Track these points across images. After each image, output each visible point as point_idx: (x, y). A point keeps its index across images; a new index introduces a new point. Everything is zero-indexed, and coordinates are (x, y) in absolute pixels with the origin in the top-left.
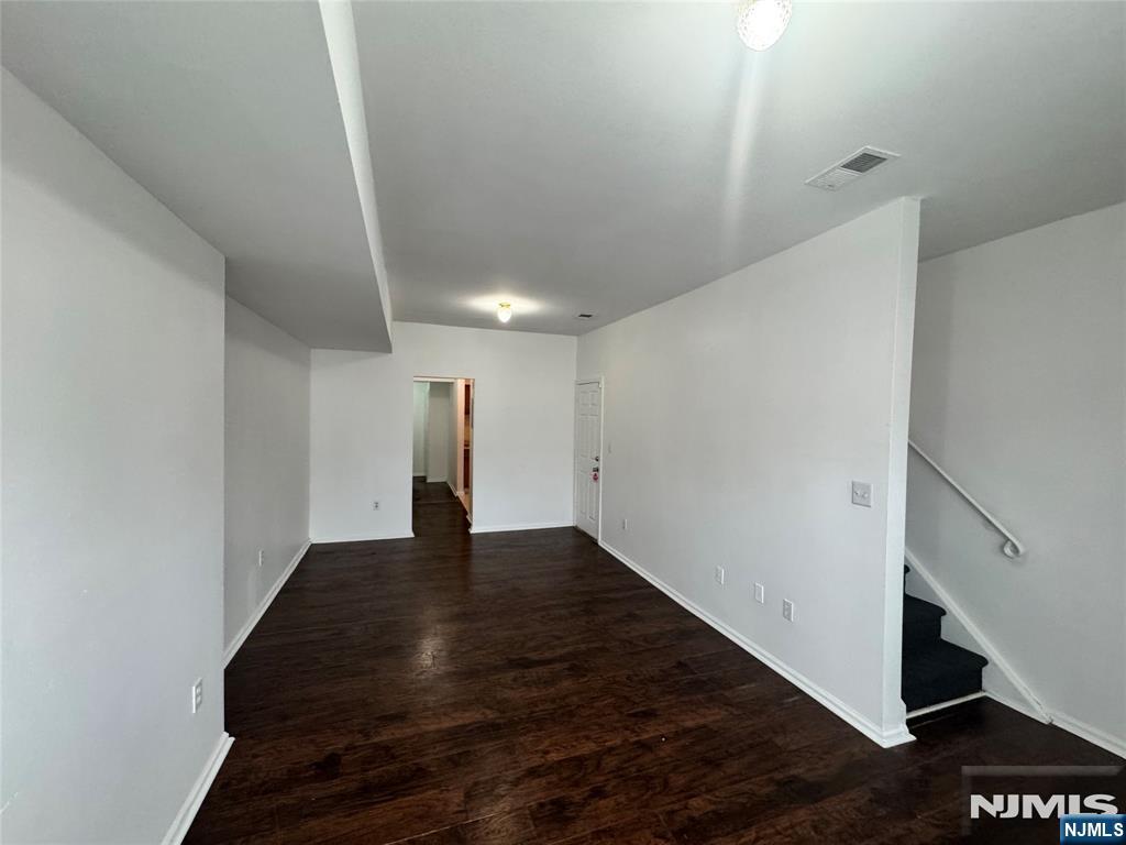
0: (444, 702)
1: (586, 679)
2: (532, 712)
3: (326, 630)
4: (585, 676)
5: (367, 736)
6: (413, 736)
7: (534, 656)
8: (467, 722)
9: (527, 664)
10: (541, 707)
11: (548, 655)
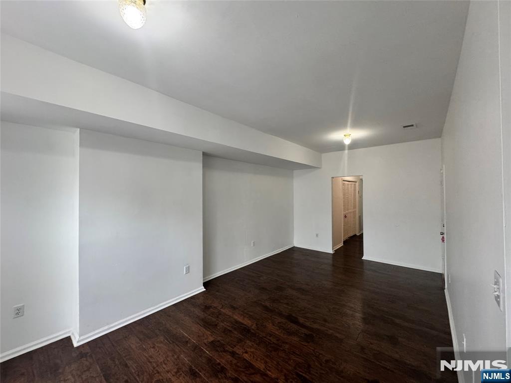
0: (250, 313)
1: (306, 344)
2: (265, 337)
3: (258, 274)
4: (309, 343)
5: (222, 308)
6: (228, 316)
7: (301, 320)
8: (245, 323)
9: (295, 321)
10: (271, 338)
11: (308, 324)
